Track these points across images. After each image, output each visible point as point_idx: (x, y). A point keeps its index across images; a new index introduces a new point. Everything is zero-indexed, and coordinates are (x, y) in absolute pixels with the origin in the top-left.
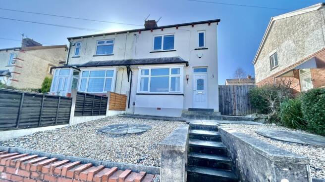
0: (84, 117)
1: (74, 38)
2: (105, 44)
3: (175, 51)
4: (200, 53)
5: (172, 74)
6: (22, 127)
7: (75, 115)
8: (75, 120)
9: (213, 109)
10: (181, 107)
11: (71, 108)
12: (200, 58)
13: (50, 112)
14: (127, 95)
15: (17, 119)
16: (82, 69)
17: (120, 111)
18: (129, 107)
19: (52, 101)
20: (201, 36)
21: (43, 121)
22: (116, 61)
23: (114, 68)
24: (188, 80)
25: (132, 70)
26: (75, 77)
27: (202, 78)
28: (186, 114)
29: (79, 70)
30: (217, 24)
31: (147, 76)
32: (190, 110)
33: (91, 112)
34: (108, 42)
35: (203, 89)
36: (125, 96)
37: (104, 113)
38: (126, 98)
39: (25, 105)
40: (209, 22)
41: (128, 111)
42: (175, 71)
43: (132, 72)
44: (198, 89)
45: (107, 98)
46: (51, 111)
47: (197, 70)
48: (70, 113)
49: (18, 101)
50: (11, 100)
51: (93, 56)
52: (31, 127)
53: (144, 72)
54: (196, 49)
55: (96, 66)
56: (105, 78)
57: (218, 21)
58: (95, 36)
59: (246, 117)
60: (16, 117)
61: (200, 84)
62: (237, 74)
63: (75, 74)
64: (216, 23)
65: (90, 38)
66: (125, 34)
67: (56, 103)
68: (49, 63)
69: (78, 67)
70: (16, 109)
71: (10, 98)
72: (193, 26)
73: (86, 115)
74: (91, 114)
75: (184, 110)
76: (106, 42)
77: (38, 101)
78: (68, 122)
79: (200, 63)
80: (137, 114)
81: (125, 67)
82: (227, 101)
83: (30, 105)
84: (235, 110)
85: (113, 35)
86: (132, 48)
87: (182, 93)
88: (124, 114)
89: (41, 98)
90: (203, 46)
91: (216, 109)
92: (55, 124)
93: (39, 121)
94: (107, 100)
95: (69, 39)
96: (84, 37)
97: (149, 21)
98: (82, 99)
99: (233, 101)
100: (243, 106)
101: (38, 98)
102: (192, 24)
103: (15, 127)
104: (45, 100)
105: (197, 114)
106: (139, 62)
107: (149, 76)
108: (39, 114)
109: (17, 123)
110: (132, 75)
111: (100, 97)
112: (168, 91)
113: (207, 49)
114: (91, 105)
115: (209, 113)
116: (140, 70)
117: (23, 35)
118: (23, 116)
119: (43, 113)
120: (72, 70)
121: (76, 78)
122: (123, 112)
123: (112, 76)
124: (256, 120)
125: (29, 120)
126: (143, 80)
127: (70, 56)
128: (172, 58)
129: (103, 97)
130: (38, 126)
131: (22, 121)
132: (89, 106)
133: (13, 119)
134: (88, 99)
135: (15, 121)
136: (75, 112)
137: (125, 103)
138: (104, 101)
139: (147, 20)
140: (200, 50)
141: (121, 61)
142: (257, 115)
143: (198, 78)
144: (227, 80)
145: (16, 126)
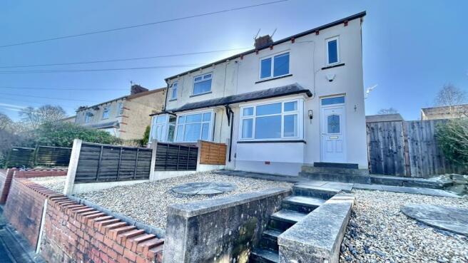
0: (167, 172)
1: (171, 78)
2: (203, 80)
3: (291, 75)
4: (331, 73)
5: (285, 110)
6: (101, 181)
7: (156, 169)
8: (156, 175)
9: (357, 165)
10: (301, 161)
11: (151, 161)
12: (331, 81)
13: (128, 166)
14: (227, 144)
15: (97, 172)
16: (179, 114)
17: (217, 166)
18: (230, 160)
19: (129, 153)
20: (332, 46)
21: (121, 175)
22: (214, 101)
23: (211, 110)
24: (311, 118)
25: (233, 110)
26: (171, 124)
27: (336, 113)
28: (307, 171)
29: (175, 115)
30: (361, 21)
31: (250, 117)
32: (316, 165)
33: (176, 166)
34: (205, 77)
35: (339, 132)
36: (224, 145)
37: (194, 168)
38: (226, 149)
39: (104, 158)
40: (345, 22)
41: (229, 166)
42: (291, 106)
43: (233, 113)
44: (329, 132)
45: (197, 149)
46: (129, 164)
47: (327, 101)
48: (150, 166)
49: (98, 153)
50: (91, 153)
51: (191, 97)
52: (110, 181)
53: (247, 111)
54: (323, 69)
55: (192, 109)
56: (202, 122)
57: (362, 15)
58: (191, 72)
59: (429, 180)
60: (96, 170)
61: (334, 123)
62: (442, 97)
63: (172, 120)
64: (359, 19)
65: (186, 76)
66: (224, 64)
67: (134, 155)
68: (153, 109)
69: (174, 112)
70: (96, 162)
71: (91, 151)
72: (317, 33)
73: (170, 170)
74: (176, 168)
75: (305, 166)
76: (203, 76)
77: (116, 154)
78: (147, 177)
79: (332, 90)
80: (239, 169)
81: (223, 107)
82: (390, 151)
83: (109, 158)
84: (408, 166)
85: (210, 68)
86: (232, 81)
87: (301, 139)
88: (223, 170)
89: (118, 151)
90: (336, 61)
91: (364, 164)
92: (133, 179)
93: (117, 175)
94: (197, 152)
95: (167, 80)
96: (181, 75)
97: (260, 39)
98: (164, 150)
99: (402, 150)
100: (426, 160)
101: (117, 151)
102: (317, 31)
103: (94, 180)
104: (123, 153)
105: (326, 172)
106: (240, 99)
107: (254, 117)
108: (116, 167)
109: (97, 176)
110: (233, 116)
111: (188, 148)
112: (280, 137)
113: (344, 64)
114: (175, 157)
115: (348, 171)
116: (242, 109)
117: (131, 82)
118: (103, 169)
119: (122, 167)
120: (167, 117)
121: (173, 125)
122: (221, 167)
123: (209, 120)
124: (446, 187)
125: (108, 173)
126: (246, 123)
127: (168, 99)
128: (287, 88)
129: (191, 148)
130: (117, 180)
131: (101, 174)
132: (173, 158)
133: (93, 172)
134: (173, 151)
135: (95, 174)
136: (156, 165)
137: (225, 154)
138: (194, 153)
139: (258, 37)
140: (331, 69)
141: (220, 100)
142: (451, 178)
143: (330, 113)
144: (424, 110)
145: (96, 179)
